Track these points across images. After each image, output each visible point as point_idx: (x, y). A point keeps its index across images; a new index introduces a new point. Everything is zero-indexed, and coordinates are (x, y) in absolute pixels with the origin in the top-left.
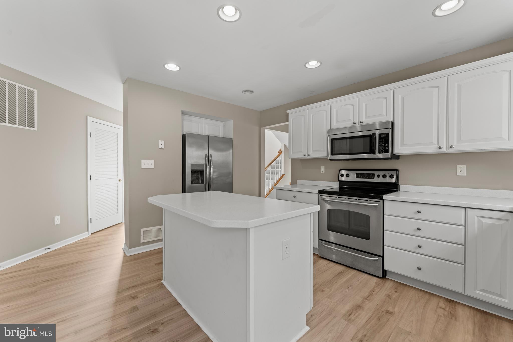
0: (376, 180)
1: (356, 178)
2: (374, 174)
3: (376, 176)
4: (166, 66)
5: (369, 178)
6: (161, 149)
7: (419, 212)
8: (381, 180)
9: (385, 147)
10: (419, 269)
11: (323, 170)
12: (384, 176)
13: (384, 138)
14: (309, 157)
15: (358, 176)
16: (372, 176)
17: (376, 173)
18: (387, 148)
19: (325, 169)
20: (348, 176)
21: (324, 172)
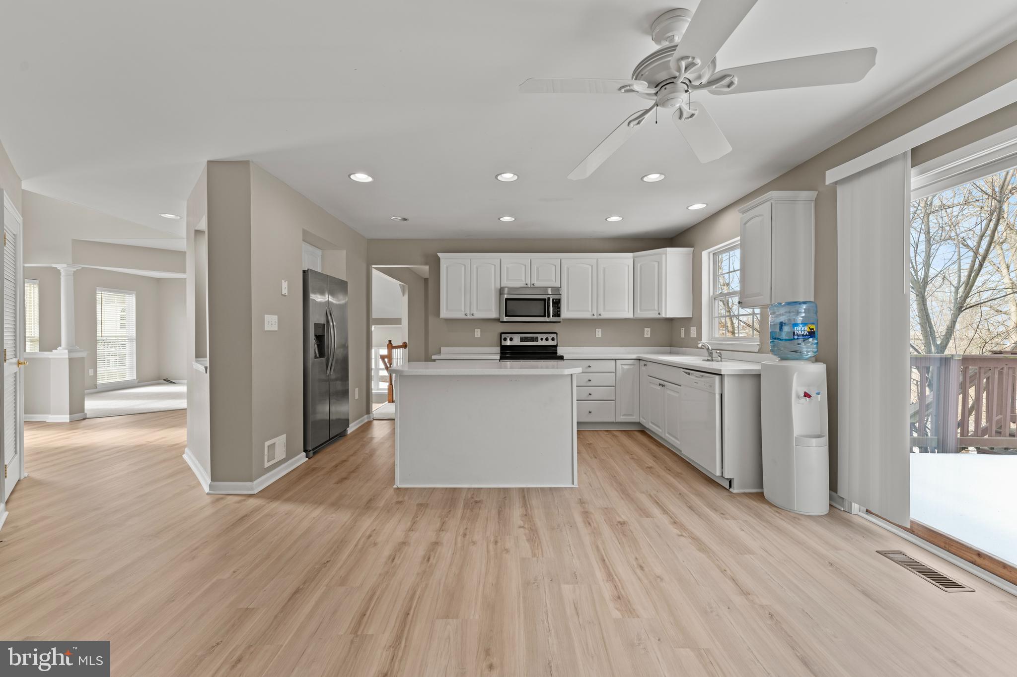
0: (540, 343)
1: (521, 341)
2: (538, 337)
3: (539, 339)
4: (352, 177)
5: (533, 341)
6: (285, 295)
7: (590, 367)
8: (544, 343)
9: (558, 311)
10: (590, 412)
11: (478, 333)
12: (547, 339)
13: (557, 303)
14: (472, 317)
15: (522, 340)
16: (536, 339)
17: (540, 336)
18: (559, 313)
19: (481, 332)
20: (511, 339)
21: (479, 336)
